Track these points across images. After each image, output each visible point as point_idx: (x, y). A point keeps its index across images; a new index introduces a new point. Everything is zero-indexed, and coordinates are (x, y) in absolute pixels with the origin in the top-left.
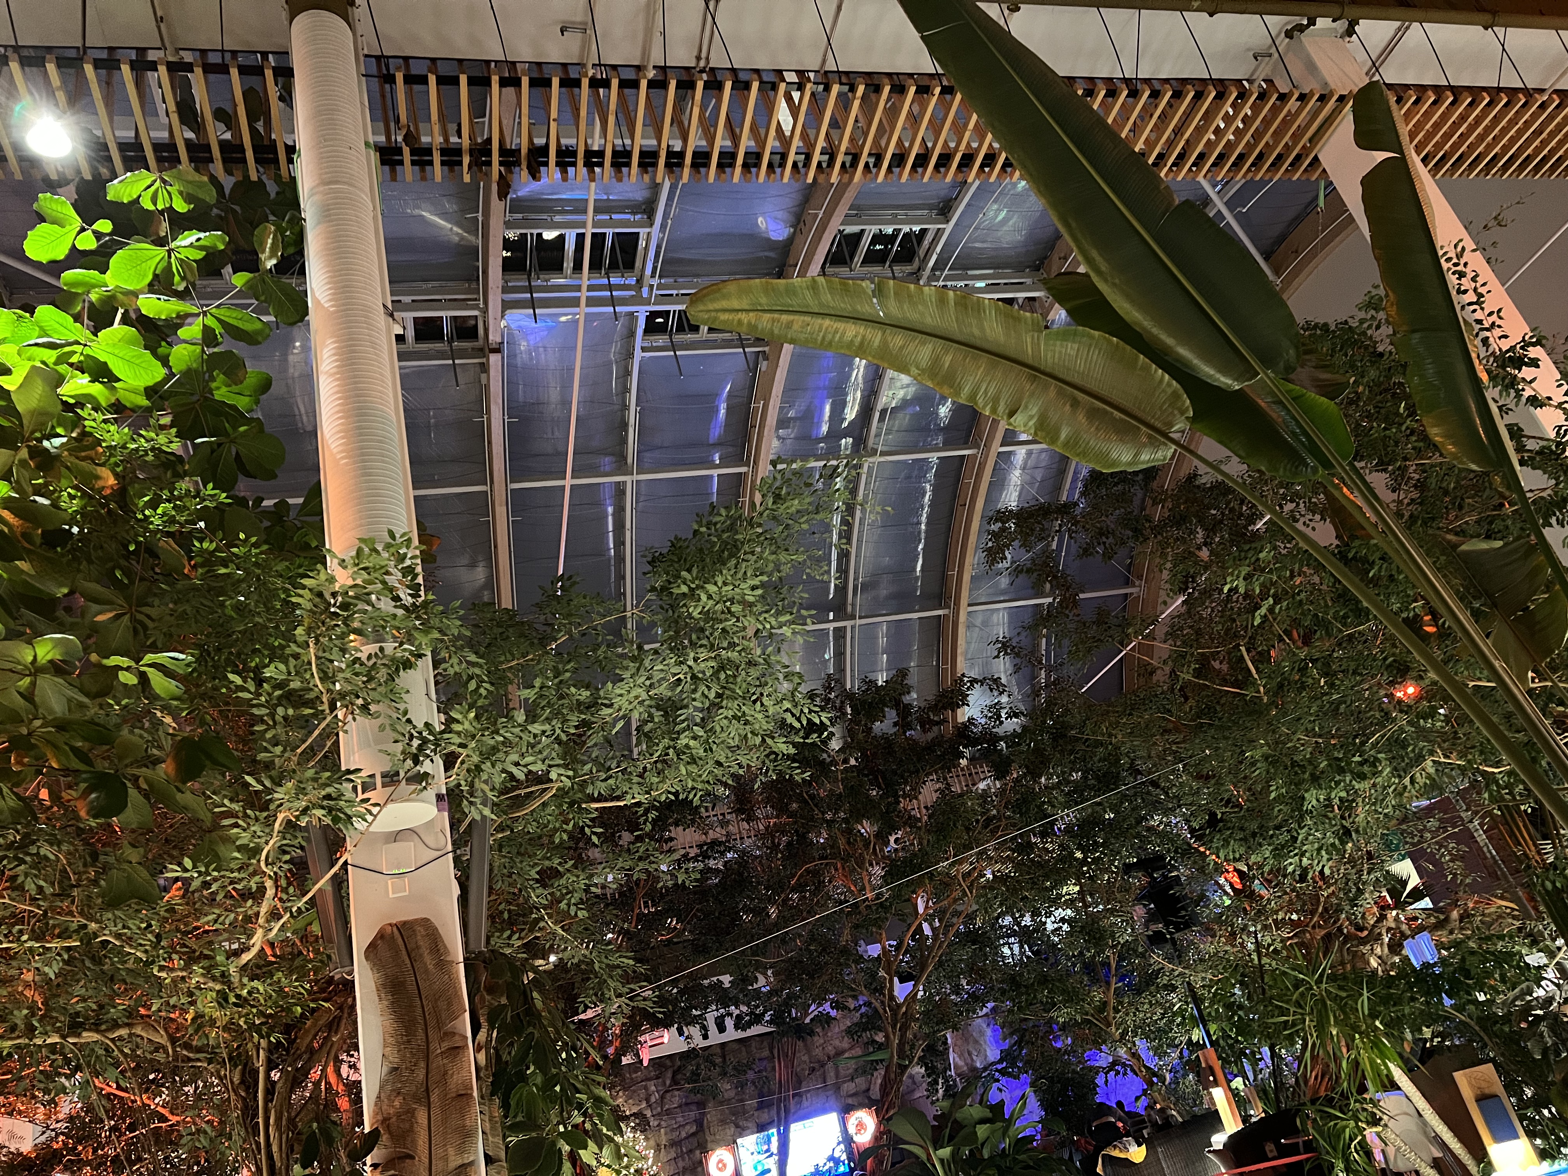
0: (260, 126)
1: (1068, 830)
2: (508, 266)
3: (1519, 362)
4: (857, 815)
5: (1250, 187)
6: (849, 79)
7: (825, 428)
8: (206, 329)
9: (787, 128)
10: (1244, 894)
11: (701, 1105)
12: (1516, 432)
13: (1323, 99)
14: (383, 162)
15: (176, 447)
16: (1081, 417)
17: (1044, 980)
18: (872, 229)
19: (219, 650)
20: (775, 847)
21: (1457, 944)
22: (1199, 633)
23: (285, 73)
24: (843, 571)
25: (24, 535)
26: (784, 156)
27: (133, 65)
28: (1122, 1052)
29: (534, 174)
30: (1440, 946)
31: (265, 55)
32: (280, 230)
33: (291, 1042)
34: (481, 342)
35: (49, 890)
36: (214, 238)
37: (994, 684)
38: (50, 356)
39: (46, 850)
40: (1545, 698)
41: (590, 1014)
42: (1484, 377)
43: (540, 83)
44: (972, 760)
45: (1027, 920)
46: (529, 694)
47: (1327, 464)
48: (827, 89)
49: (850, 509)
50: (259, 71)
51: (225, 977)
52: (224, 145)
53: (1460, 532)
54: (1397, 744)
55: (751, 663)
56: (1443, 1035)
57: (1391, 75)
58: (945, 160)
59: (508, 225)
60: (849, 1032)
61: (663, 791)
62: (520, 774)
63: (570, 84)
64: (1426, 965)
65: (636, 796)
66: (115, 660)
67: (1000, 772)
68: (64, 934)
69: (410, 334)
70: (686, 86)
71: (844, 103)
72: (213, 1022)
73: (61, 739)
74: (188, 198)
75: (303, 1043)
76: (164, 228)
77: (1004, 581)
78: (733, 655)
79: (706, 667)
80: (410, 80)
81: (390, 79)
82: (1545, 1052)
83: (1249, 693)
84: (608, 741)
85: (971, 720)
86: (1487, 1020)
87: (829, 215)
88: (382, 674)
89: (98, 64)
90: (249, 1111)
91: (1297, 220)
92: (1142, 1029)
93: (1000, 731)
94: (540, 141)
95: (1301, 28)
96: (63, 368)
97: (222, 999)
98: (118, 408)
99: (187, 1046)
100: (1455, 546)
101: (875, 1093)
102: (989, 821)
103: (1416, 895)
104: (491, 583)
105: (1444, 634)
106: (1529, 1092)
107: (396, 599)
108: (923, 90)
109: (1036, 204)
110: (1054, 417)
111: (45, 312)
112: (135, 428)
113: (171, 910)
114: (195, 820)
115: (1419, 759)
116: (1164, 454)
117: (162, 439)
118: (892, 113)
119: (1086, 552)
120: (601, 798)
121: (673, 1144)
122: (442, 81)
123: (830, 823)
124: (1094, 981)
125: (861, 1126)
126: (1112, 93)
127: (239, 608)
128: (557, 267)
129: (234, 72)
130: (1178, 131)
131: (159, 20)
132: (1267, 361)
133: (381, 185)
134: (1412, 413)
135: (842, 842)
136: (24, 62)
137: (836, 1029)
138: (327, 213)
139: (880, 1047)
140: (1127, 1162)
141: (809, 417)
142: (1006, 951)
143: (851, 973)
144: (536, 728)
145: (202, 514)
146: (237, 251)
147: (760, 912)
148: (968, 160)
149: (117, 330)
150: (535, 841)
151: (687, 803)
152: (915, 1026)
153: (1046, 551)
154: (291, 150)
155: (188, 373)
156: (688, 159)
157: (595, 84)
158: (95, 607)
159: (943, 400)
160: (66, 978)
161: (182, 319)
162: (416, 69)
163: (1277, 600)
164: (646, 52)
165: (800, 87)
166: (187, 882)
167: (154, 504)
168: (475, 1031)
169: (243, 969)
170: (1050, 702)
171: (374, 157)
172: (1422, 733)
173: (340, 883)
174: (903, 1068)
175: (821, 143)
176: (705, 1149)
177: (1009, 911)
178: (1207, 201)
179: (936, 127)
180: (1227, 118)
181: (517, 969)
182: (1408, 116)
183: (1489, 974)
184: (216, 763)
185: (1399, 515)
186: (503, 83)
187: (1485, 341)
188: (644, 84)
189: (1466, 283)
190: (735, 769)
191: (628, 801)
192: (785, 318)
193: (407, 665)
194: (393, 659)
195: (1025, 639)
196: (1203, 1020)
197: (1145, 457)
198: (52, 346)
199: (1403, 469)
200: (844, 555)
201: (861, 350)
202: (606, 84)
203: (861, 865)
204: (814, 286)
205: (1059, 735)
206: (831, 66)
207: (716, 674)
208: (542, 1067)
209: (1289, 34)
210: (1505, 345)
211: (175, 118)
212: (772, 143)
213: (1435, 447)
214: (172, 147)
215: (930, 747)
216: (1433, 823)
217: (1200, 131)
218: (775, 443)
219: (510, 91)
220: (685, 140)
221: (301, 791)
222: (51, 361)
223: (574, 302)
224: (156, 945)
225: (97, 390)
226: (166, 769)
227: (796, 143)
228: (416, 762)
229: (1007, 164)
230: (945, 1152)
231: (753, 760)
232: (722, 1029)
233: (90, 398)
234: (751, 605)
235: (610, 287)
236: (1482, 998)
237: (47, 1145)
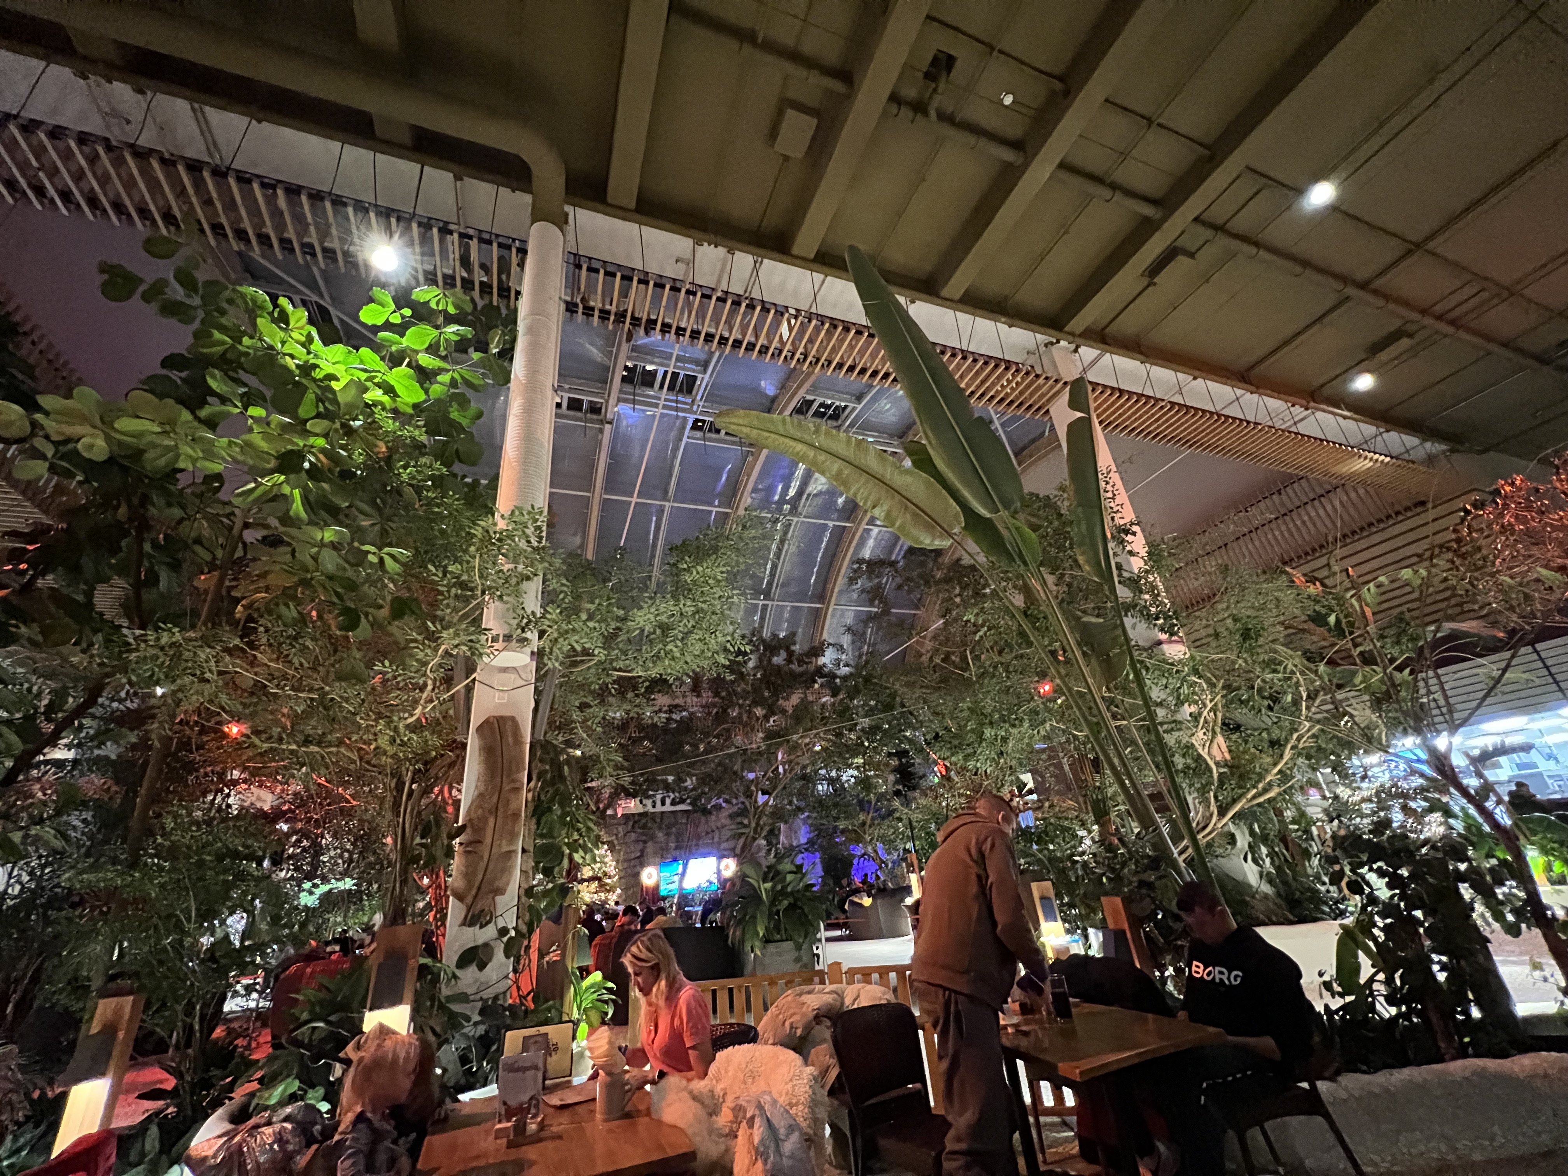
0: (504, 277)
1: (863, 730)
2: (624, 379)
3: (1127, 532)
4: (755, 703)
5: (1014, 419)
6: (822, 319)
7: (776, 498)
8: (453, 379)
9: (785, 338)
10: (947, 778)
11: (645, 842)
12: (1119, 567)
13: (1056, 381)
14: (567, 310)
15: (424, 438)
16: (908, 516)
17: (836, 805)
18: (820, 400)
19: (426, 552)
20: (709, 714)
21: (1044, 819)
22: (947, 639)
23: (523, 252)
24: (772, 574)
25: (330, 470)
26: (781, 352)
27: (440, 230)
28: (870, 849)
29: (647, 333)
30: (1037, 819)
31: (514, 240)
32: (504, 334)
33: (427, 770)
34: (602, 417)
35: (306, 665)
36: (466, 331)
37: (840, 648)
38: (363, 376)
39: (309, 643)
40: (1110, 702)
41: (594, 784)
42: (1109, 535)
43: (660, 286)
44: (822, 686)
45: (834, 774)
46: (592, 607)
47: (1025, 563)
48: (810, 321)
49: (782, 541)
50: (509, 248)
51: (396, 730)
52: (482, 283)
53: (1084, 612)
54: (1035, 712)
55: (713, 613)
56: (1029, 863)
57: (1091, 377)
58: (863, 371)
59: (629, 358)
60: (731, 816)
61: (654, 673)
62: (578, 648)
63: (675, 289)
64: (1028, 827)
65: (639, 672)
66: (367, 548)
67: (834, 695)
68: (311, 690)
69: (565, 405)
70: (736, 303)
71: (817, 330)
72: (385, 753)
73: (328, 584)
74: (456, 307)
75: (433, 772)
76: (441, 320)
77: (855, 596)
78: (705, 606)
79: (690, 610)
80: (590, 269)
81: (579, 266)
82: (1077, 878)
83: (966, 675)
84: (629, 640)
85: (824, 665)
86: (1052, 859)
87: (799, 388)
88: (514, 581)
89: (420, 224)
90: (396, 805)
91: (1033, 441)
92: (882, 838)
93: (838, 673)
94: (653, 317)
95: (1052, 344)
96: (369, 384)
97: (393, 741)
98: (395, 411)
99: (368, 763)
100: (1080, 618)
101: (738, 851)
102: (823, 718)
103: (1030, 792)
104: (583, 546)
105: (1067, 662)
106: (1066, 900)
107: (529, 542)
108: (859, 333)
109: (907, 404)
110: (894, 514)
111: (365, 351)
112: (403, 424)
113: (374, 689)
114: (396, 643)
115: (1044, 722)
116: (947, 543)
117: (417, 433)
118: (841, 341)
119: (899, 587)
120: (620, 670)
121: (625, 861)
122: (607, 273)
123: (741, 706)
124: (862, 810)
125: (727, 867)
126: (954, 355)
127: (443, 532)
128: (651, 385)
129: (495, 245)
130: (983, 382)
131: (459, 209)
132: (1007, 507)
133: (564, 323)
134: (1071, 548)
135: (745, 718)
136: (379, 214)
137: (725, 813)
138: (530, 330)
139: (745, 826)
140: (860, 905)
141: (770, 490)
142: (820, 787)
143: (736, 786)
144: (591, 624)
145: (432, 478)
146: (479, 342)
147: (695, 746)
148: (875, 373)
149: (403, 369)
150: (581, 686)
151: (666, 681)
152: (765, 818)
153: (880, 583)
154: (518, 293)
155: (438, 401)
156: (730, 342)
157: (688, 292)
158: (362, 517)
159: (841, 495)
160: (307, 715)
161: (441, 371)
162: (595, 265)
163: (989, 629)
164: (719, 281)
165: (796, 317)
166: (384, 673)
167: (405, 467)
168: (530, 780)
169: (407, 727)
170: (867, 662)
171: (563, 306)
172: (1049, 711)
173: (469, 689)
174: (755, 839)
175: (801, 350)
176: (642, 865)
177: (825, 767)
178: (991, 421)
179: (862, 352)
180: (1008, 381)
181: (558, 752)
182: (1096, 399)
183: (1057, 836)
184: (413, 612)
185: (1056, 597)
186: (640, 281)
187: (1113, 519)
188: (714, 298)
189: (1109, 488)
190: (694, 667)
191: (634, 674)
192: (766, 434)
193: (528, 578)
194: (521, 574)
195: (860, 628)
196: (913, 838)
197: (937, 542)
198: (365, 371)
199: (1062, 576)
200: (774, 566)
201: (803, 459)
202: (694, 294)
203: (752, 729)
204: (784, 421)
205: (867, 680)
206: (813, 310)
207: (694, 614)
208: (562, 805)
209: (1046, 345)
210: (1122, 522)
211: (458, 264)
212: (775, 344)
213: (1080, 567)
214: (453, 278)
215: (802, 674)
216: (1044, 756)
217: (994, 384)
218: (749, 500)
219: (642, 286)
220: (731, 332)
221: (456, 634)
222: (363, 378)
223: (656, 406)
224: (361, 705)
225: (386, 399)
226: (385, 612)
227: (788, 347)
228: (523, 631)
229: (895, 380)
230: (768, 885)
231: (706, 664)
232: (663, 804)
233: (381, 403)
234: (719, 581)
235: (677, 402)
236: (1051, 847)
237: (278, 807)
